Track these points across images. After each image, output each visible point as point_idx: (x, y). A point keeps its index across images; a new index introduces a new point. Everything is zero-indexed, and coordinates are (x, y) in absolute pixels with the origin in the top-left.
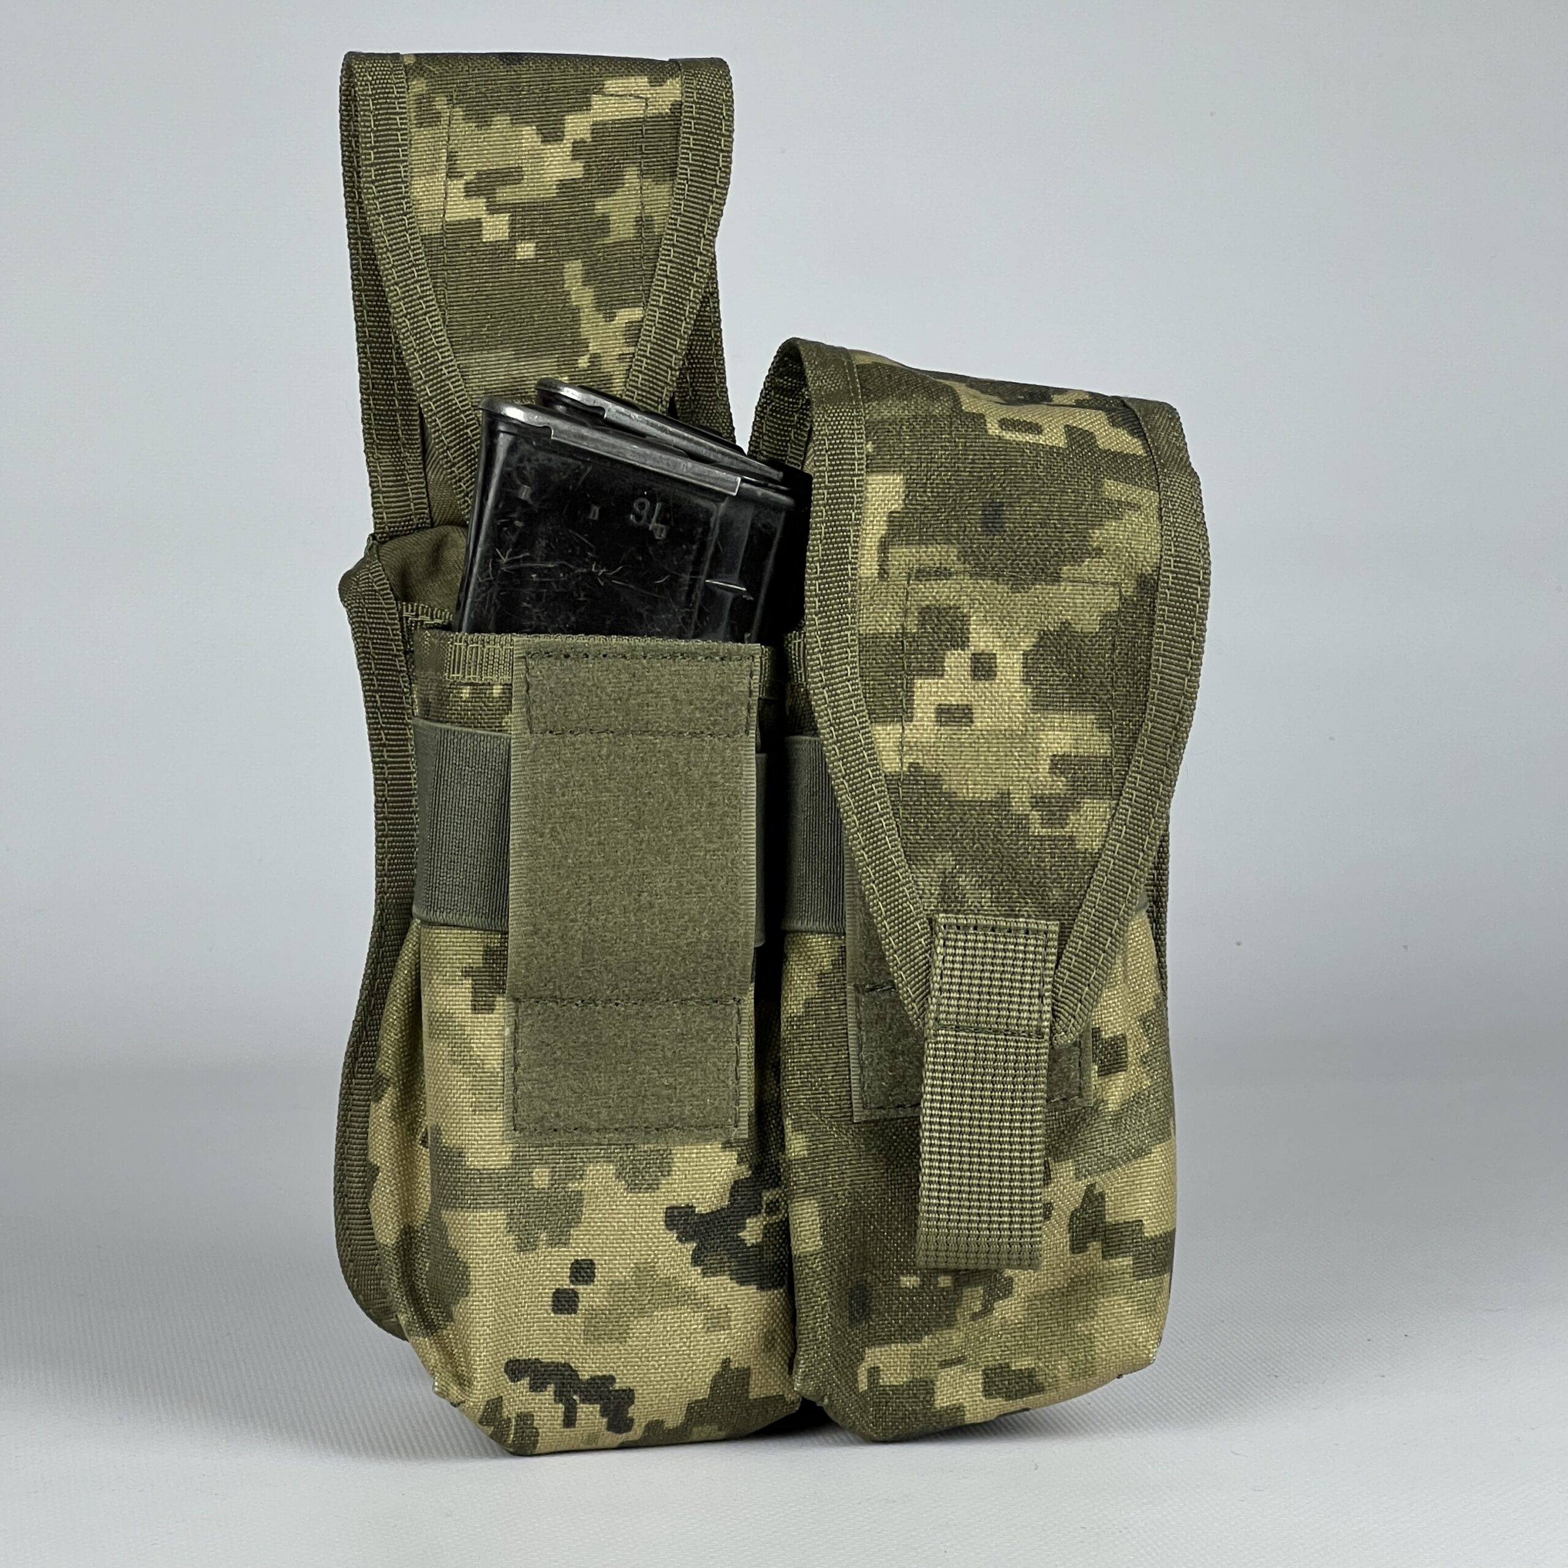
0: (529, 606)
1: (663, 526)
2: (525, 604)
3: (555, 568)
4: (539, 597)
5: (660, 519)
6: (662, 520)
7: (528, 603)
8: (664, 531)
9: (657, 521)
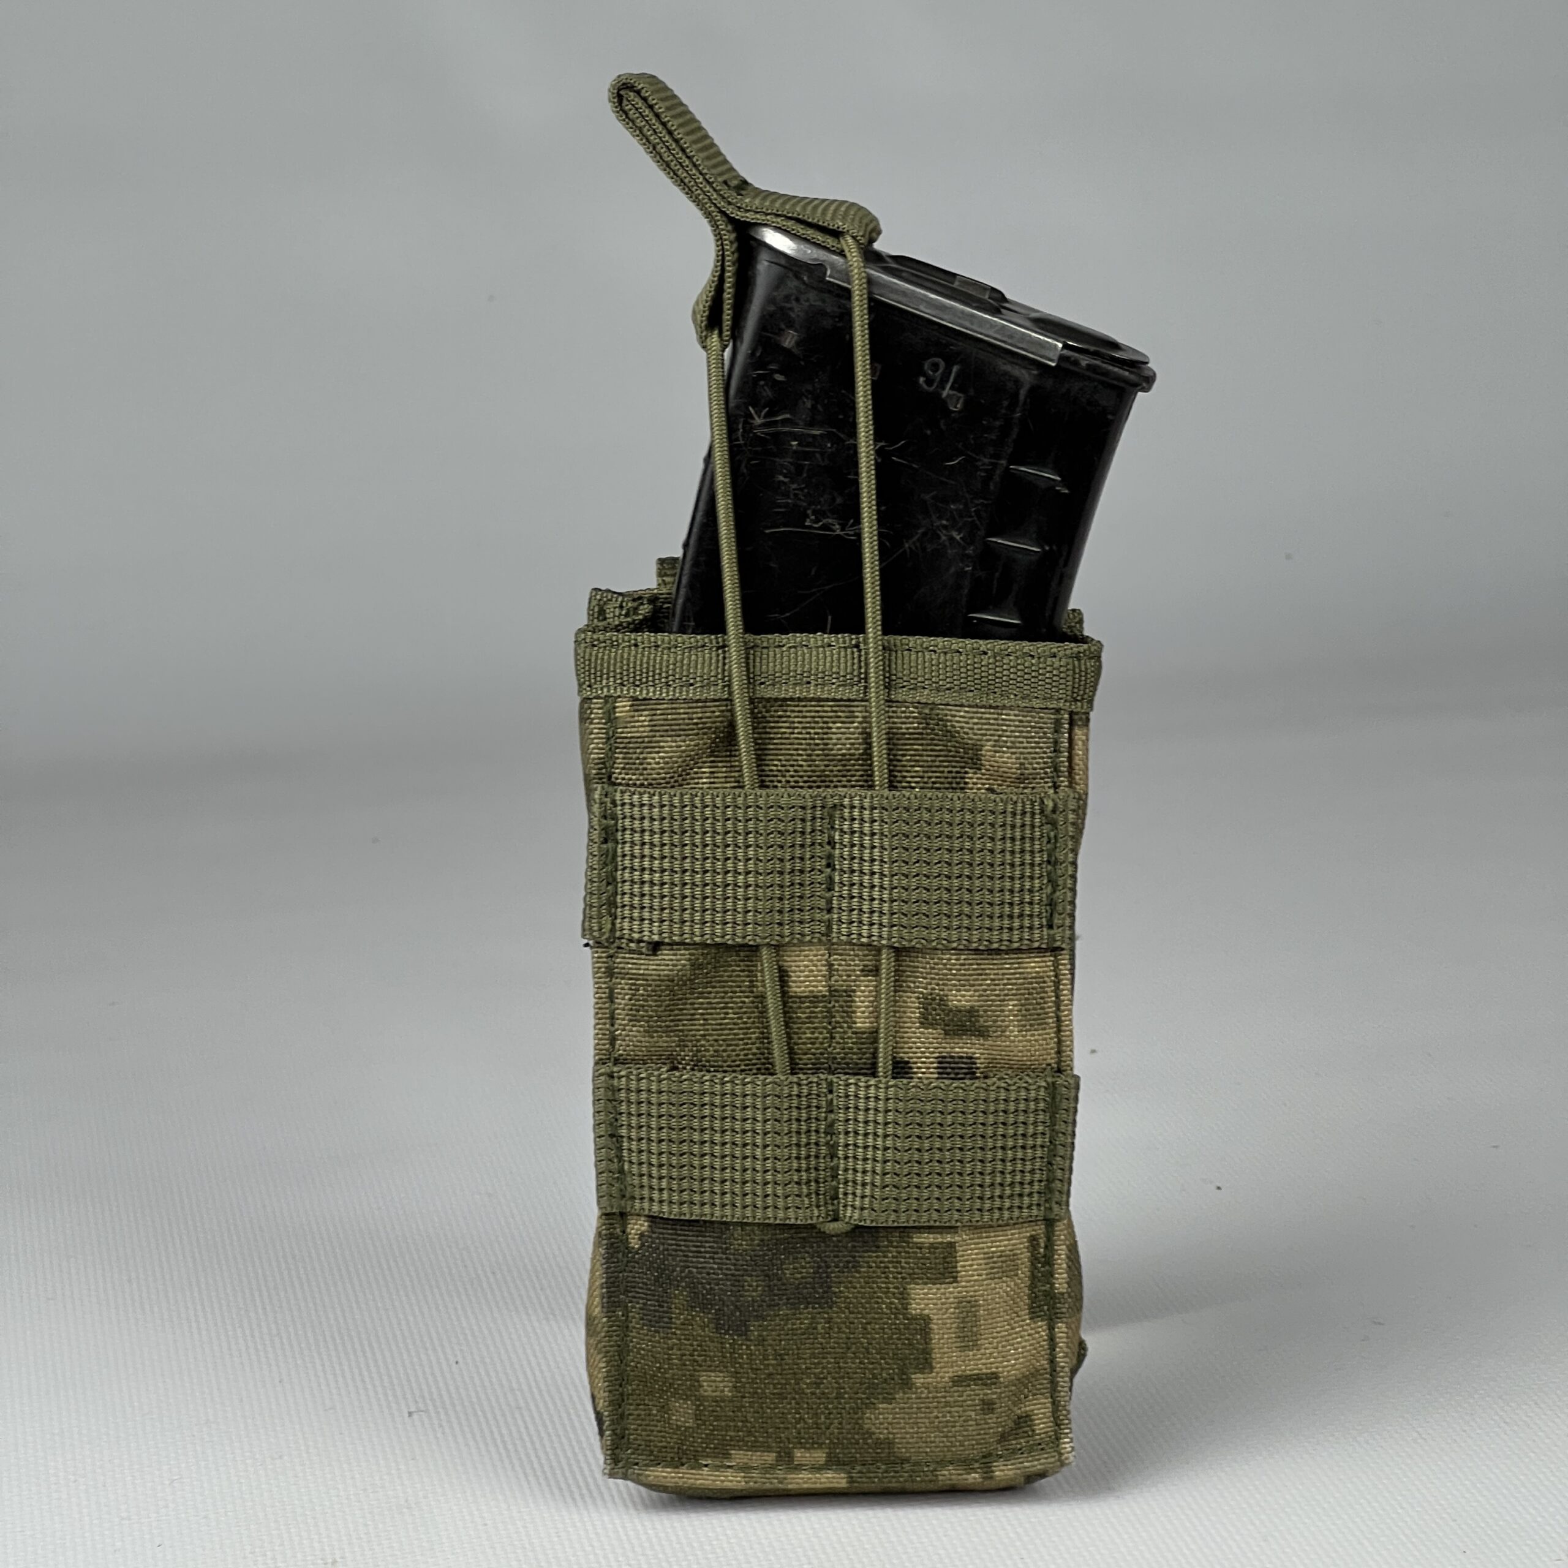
0: (786, 480)
1: (960, 395)
2: (781, 478)
3: (821, 435)
4: (799, 469)
5: (956, 385)
6: (958, 387)
7: (785, 477)
8: (961, 401)
9: (952, 388)
